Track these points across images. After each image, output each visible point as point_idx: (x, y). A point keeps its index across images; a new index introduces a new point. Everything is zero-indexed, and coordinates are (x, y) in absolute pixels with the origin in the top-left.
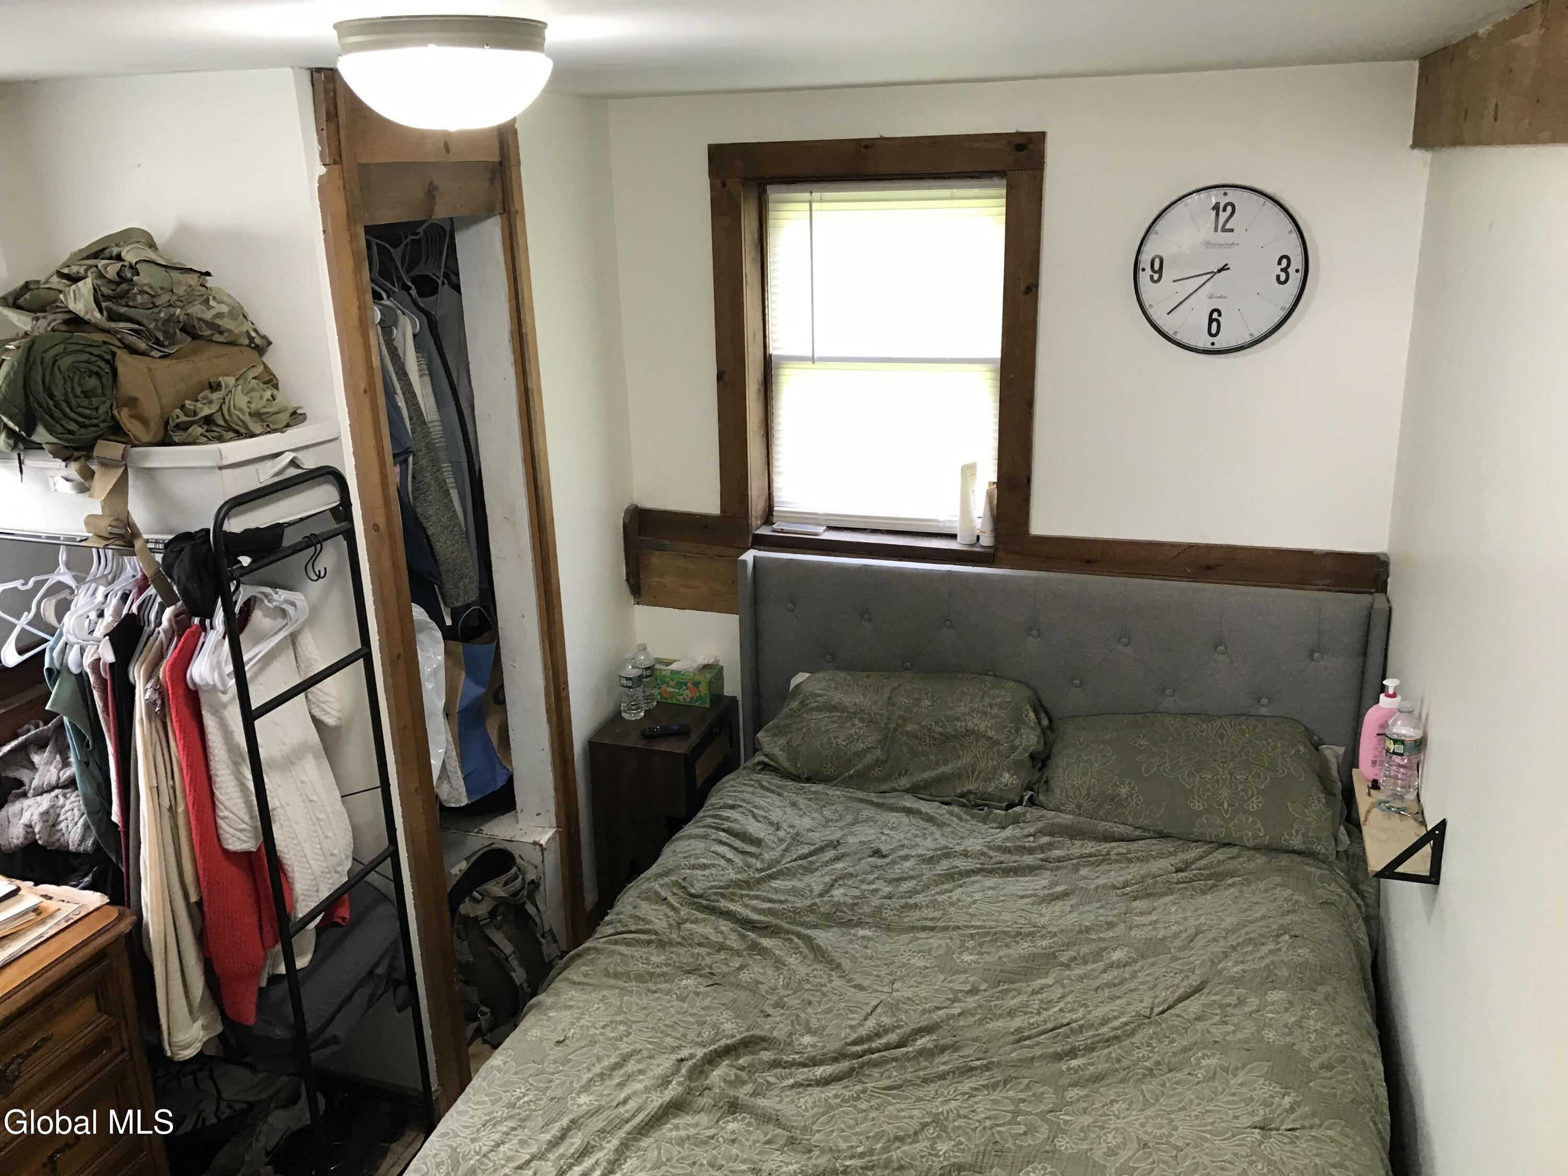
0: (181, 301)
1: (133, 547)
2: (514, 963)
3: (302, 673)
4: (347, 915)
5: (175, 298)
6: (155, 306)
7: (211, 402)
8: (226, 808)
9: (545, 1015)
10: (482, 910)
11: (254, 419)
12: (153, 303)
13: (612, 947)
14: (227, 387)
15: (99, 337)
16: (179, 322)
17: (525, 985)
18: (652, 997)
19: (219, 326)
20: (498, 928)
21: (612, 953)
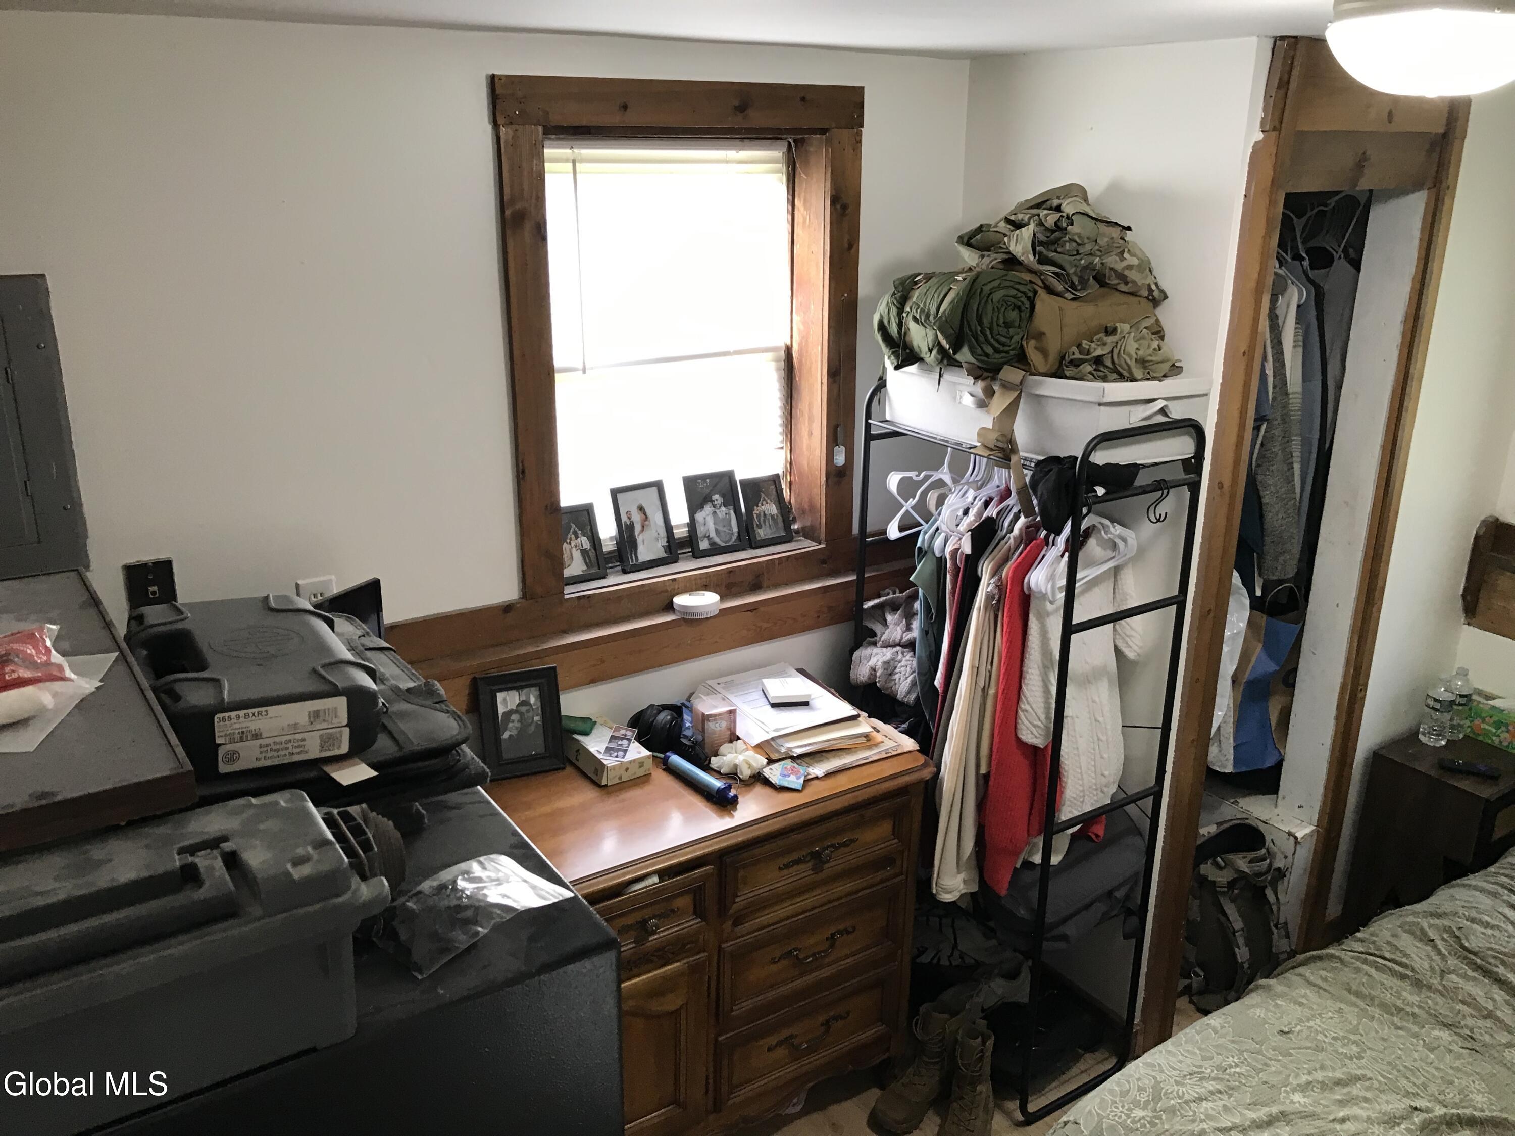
0: (1101, 251)
1: (1010, 461)
2: (1241, 941)
3: (1116, 605)
4: (1101, 833)
5: (1097, 247)
6: (1078, 254)
7: (1105, 344)
8: (1028, 703)
9: (1273, 1000)
10: (1222, 877)
11: (1138, 365)
12: (1077, 251)
13: (1359, 964)
14: (1122, 332)
15: (1027, 277)
16: (1095, 270)
17: (1246, 966)
18: (1395, 1032)
19: (1126, 277)
20: (1233, 901)
21: (1358, 970)
